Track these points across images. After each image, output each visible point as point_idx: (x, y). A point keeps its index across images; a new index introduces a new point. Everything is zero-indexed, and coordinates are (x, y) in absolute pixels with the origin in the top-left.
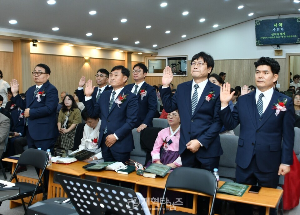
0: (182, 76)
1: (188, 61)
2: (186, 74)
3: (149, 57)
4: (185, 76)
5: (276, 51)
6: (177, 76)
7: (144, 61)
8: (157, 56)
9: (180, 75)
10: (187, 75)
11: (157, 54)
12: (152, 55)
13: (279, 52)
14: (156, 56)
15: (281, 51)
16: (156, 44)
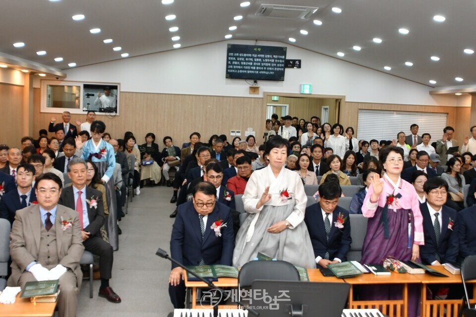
0: (111, 116)
1: (121, 92)
2: (116, 112)
3: (48, 81)
4: (115, 116)
5: (251, 88)
6: (102, 115)
7: (39, 87)
8: (66, 79)
9: (107, 114)
10: (118, 114)
11: (65, 76)
12: (57, 78)
13: (254, 89)
14: (62, 81)
15: (258, 88)
16: (61, 57)
